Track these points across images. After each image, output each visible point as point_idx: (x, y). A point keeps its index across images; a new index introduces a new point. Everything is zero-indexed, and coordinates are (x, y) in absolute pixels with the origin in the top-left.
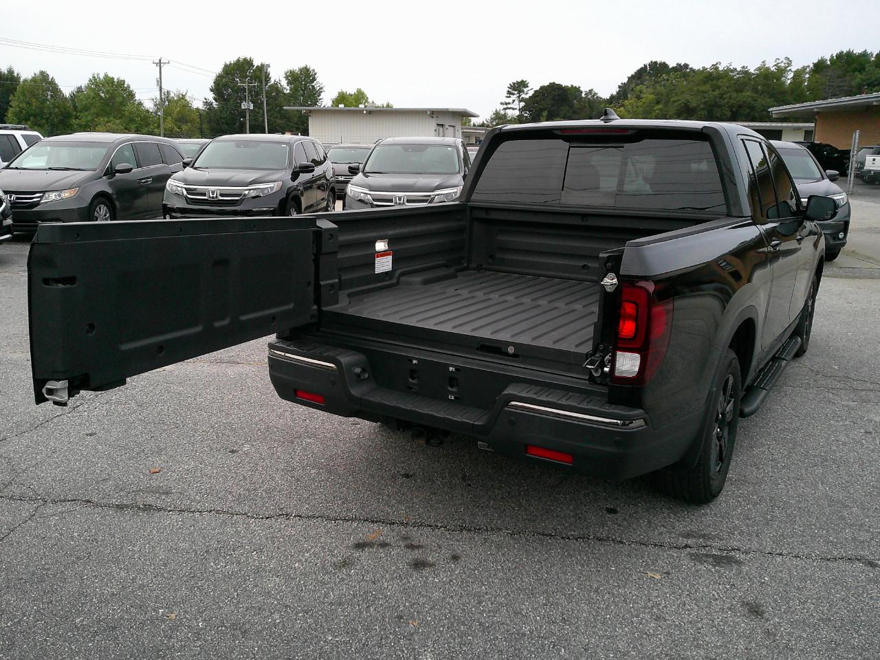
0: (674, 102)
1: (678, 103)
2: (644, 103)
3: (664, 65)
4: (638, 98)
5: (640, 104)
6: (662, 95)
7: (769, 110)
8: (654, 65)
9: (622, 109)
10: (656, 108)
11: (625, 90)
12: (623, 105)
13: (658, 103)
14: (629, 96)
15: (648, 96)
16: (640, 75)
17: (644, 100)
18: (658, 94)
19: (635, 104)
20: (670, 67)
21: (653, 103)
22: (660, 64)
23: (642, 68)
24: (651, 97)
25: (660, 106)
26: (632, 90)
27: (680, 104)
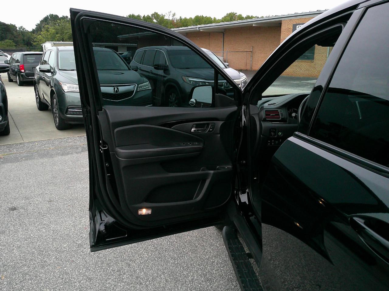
0: (66, 33)
1: (68, 33)
2: (50, 33)
3: (56, 16)
4: (48, 31)
5: (49, 34)
6: (58, 29)
7: (118, 37)
8: (52, 16)
9: (40, 36)
10: (56, 36)
11: (40, 27)
12: (40, 34)
13: (57, 33)
14: (43, 30)
15: (52, 30)
16: (46, 20)
17: (50, 32)
18: (56, 29)
19: (46, 34)
20: (60, 17)
21: (55, 33)
22: (55, 15)
23: (46, 17)
24: (53, 30)
25: (59, 35)
26: (44, 27)
27: (69, 34)
